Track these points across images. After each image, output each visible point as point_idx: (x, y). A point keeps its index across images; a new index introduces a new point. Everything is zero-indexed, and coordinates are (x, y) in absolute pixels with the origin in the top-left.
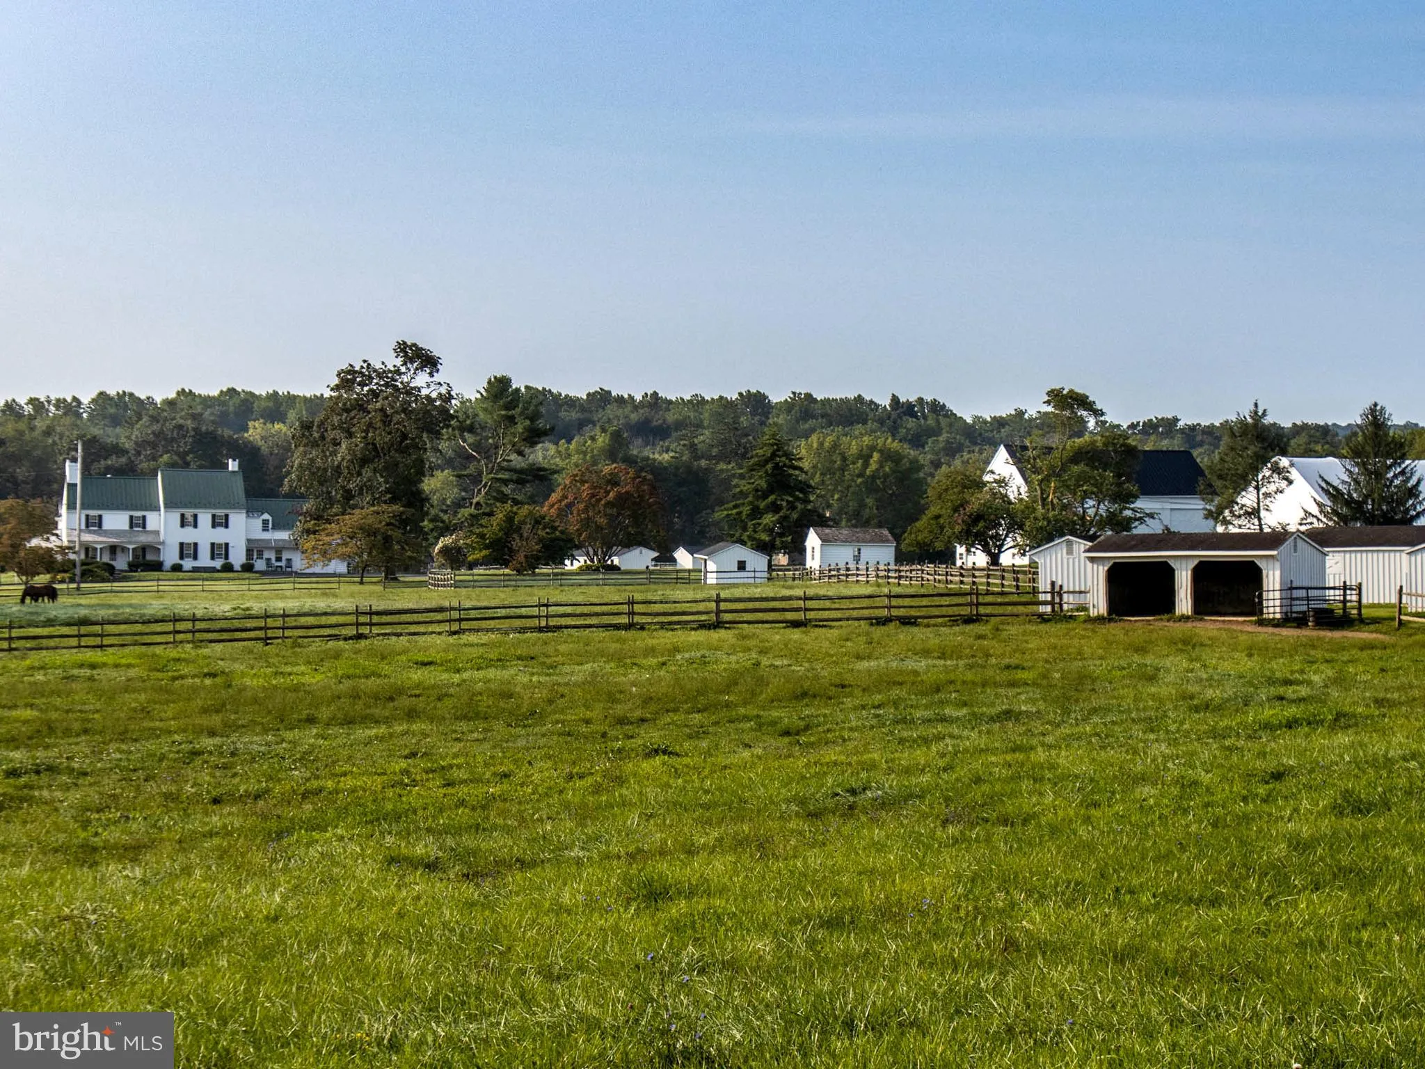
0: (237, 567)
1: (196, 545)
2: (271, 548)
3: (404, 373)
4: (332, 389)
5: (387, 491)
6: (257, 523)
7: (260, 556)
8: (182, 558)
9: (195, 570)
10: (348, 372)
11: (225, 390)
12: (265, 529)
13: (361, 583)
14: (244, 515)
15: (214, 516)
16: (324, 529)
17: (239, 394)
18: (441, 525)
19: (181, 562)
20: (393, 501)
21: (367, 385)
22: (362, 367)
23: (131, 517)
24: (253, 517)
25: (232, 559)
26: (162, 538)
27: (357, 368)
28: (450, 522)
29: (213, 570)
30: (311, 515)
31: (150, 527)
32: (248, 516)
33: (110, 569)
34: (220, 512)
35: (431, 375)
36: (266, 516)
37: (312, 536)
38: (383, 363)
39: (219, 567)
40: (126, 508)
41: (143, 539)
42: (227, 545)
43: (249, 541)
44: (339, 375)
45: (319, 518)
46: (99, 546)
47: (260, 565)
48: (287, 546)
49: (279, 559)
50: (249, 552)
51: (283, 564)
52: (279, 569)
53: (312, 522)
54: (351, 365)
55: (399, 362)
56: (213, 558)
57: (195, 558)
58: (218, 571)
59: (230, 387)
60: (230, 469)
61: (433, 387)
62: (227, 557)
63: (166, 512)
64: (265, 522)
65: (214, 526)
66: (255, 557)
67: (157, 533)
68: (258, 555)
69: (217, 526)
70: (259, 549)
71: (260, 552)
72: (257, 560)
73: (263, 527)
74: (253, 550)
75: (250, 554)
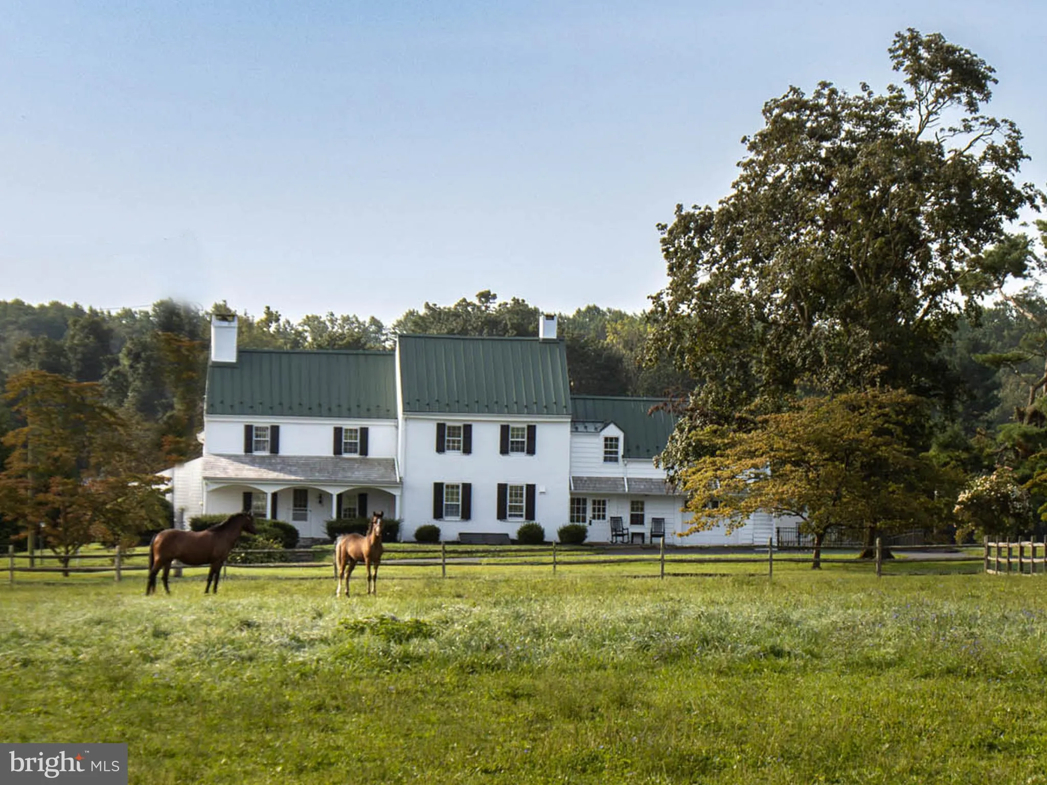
0: (551, 534)
1: (467, 488)
2: (621, 497)
3: (912, 105)
4: (753, 147)
5: (876, 358)
6: (594, 445)
7: (599, 514)
8: (438, 515)
9: (465, 538)
10: (788, 106)
11: (583, 309)
12: (610, 456)
13: (817, 565)
14: (567, 428)
15: (505, 430)
16: (732, 445)
17: (604, 314)
18: (964, 456)
19: (437, 524)
20: (889, 379)
21: (827, 138)
22: (819, 95)
23: (338, 431)
24: (587, 432)
25: (541, 519)
26: (399, 473)
27: (809, 96)
28: (981, 450)
29: (502, 539)
30: (704, 415)
31: (375, 451)
32: (575, 430)
33: (289, 536)
34: (519, 421)
35: (972, 105)
36: (612, 431)
37: (708, 459)
38: (864, 87)
39: (513, 535)
40: (329, 413)
41: (360, 476)
42: (531, 489)
43: (576, 481)
44: (767, 110)
45: (723, 419)
46: (269, 490)
47: (598, 531)
48: (656, 492)
49: (637, 519)
50: (577, 504)
51: (646, 529)
52: (638, 540)
53: (708, 428)
54: (795, 90)
55: (901, 79)
56: (502, 515)
57: (466, 515)
58: (513, 542)
59: (591, 305)
60: (541, 336)
61: (978, 129)
62: (531, 515)
63: (406, 420)
64: (610, 443)
65: (504, 451)
66: (589, 514)
67: (390, 464)
68: (594, 510)
69: (512, 450)
70: (597, 499)
71: (599, 504)
72: (593, 521)
73: (606, 453)
74: (585, 501)
75: (578, 509)
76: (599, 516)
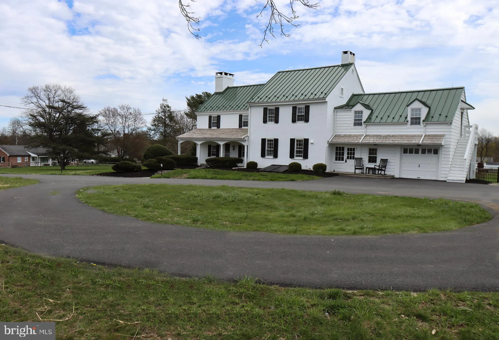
1: (276, 141)
2: (364, 146)
6: (349, 116)
8: (263, 155)
12: (358, 122)
15: (294, 109)
23: (241, 116)
24: (345, 109)
26: (248, 134)
34: (300, 104)
36: (359, 107)
42: (307, 141)
43: (336, 137)
49: (372, 159)
50: (339, 150)
51: (377, 165)
56: (292, 156)
57: (276, 155)
62: (305, 155)
63: (250, 107)
64: (358, 114)
65: (294, 121)
66: (346, 156)
68: (348, 154)
69: (298, 120)
70: (350, 147)
71: (351, 150)
72: (347, 160)
73: (355, 120)
74: (343, 148)
75: (340, 153)
76: (351, 157)
